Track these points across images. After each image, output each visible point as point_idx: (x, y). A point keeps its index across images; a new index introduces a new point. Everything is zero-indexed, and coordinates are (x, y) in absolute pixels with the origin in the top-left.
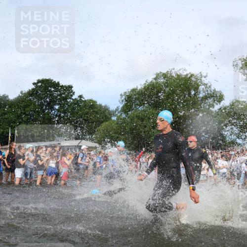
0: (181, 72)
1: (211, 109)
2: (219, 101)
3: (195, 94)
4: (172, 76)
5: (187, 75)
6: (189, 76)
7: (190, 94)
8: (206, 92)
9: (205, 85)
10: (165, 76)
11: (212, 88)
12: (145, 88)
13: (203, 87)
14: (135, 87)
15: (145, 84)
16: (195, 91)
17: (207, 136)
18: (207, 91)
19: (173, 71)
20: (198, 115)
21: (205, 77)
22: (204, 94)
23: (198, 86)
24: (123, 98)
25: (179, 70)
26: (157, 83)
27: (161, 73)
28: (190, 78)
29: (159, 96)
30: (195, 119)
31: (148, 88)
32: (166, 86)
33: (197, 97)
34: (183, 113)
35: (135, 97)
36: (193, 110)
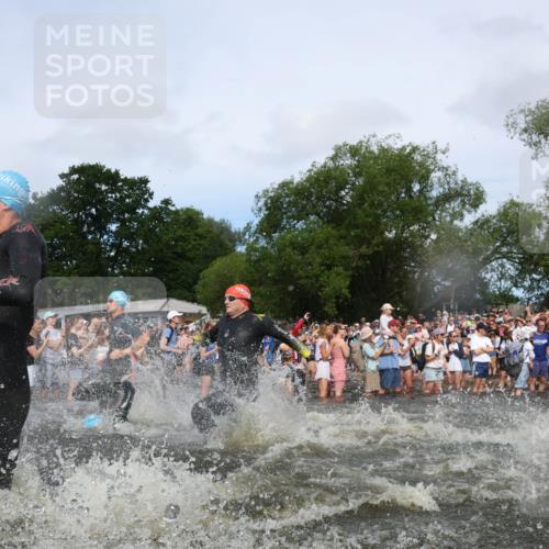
0: (391, 142)
1: (456, 222)
2: (476, 206)
3: (420, 191)
4: (372, 152)
5: (404, 148)
6: (408, 151)
7: (409, 190)
8: (446, 186)
9: (444, 169)
10: (354, 151)
11: (460, 177)
12: (308, 179)
13: (439, 174)
14: (288, 178)
15: (310, 171)
16: (420, 183)
18: (448, 183)
19: (373, 140)
20: (428, 237)
21: (444, 153)
22: (441, 190)
23: (429, 172)
24: (263, 200)
25: (387, 138)
26: (336, 168)
27: (345, 145)
28: (410, 154)
29: (342, 198)
30: (421, 246)
31: (317, 180)
32: (357, 175)
33: (425, 197)
34: (394, 232)
35: (287, 199)
36: (416, 227)
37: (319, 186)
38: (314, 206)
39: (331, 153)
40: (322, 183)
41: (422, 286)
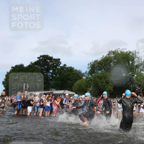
0: (124, 50)
1: (142, 72)
3: (132, 63)
4: (119, 53)
5: (127, 52)
6: (128, 53)
7: (129, 63)
8: (139, 62)
9: (138, 58)
10: (114, 53)
11: (142, 60)
12: (102, 60)
14: (97, 59)
15: (102, 58)
16: (132, 61)
17: (139, 88)
19: (119, 50)
20: (134, 76)
21: (138, 53)
22: (137, 63)
23: (134, 58)
24: (90, 65)
25: (123, 49)
26: (109, 57)
27: (111, 51)
28: (129, 53)
29: (111, 65)
30: (132, 78)
31: (104, 60)
32: (114, 59)
33: (133, 65)
34: (125, 74)
35: (96, 65)
36: (131, 73)
37: (105, 62)
38: (103, 67)
39: (108, 53)
40: (106, 61)
41: (133, 89)
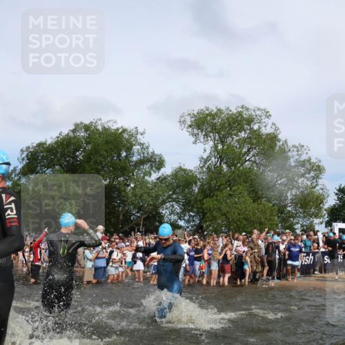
0: (110, 124)
1: (146, 178)
2: (159, 169)
3: (126, 157)
4: (98, 130)
5: (118, 129)
6: (120, 131)
7: (119, 155)
8: (142, 155)
9: (141, 144)
10: (87, 128)
11: (150, 150)
12: (56, 143)
13: (138, 147)
14: (43, 141)
15: (58, 137)
16: (126, 152)
17: (139, 215)
18: (143, 153)
19: (99, 122)
20: (129, 185)
21: (142, 134)
22: (139, 157)
23: (132, 145)
24: (25, 154)
25: (108, 122)
26: (75, 137)
28: (121, 133)
29: (77, 156)
30: (125, 190)
31: (62, 143)
32: (88, 143)
33: (129, 160)
34: (108, 180)
35: (42, 154)
36: (122, 179)
37: (63, 148)
38: (59, 160)
39: (72, 127)
40: (65, 146)
41: (124, 215)
